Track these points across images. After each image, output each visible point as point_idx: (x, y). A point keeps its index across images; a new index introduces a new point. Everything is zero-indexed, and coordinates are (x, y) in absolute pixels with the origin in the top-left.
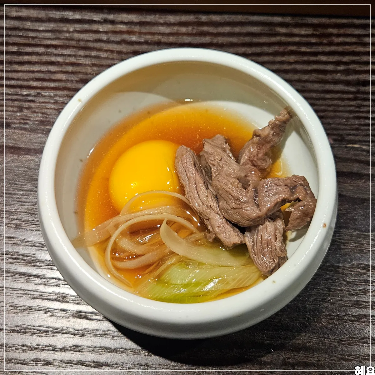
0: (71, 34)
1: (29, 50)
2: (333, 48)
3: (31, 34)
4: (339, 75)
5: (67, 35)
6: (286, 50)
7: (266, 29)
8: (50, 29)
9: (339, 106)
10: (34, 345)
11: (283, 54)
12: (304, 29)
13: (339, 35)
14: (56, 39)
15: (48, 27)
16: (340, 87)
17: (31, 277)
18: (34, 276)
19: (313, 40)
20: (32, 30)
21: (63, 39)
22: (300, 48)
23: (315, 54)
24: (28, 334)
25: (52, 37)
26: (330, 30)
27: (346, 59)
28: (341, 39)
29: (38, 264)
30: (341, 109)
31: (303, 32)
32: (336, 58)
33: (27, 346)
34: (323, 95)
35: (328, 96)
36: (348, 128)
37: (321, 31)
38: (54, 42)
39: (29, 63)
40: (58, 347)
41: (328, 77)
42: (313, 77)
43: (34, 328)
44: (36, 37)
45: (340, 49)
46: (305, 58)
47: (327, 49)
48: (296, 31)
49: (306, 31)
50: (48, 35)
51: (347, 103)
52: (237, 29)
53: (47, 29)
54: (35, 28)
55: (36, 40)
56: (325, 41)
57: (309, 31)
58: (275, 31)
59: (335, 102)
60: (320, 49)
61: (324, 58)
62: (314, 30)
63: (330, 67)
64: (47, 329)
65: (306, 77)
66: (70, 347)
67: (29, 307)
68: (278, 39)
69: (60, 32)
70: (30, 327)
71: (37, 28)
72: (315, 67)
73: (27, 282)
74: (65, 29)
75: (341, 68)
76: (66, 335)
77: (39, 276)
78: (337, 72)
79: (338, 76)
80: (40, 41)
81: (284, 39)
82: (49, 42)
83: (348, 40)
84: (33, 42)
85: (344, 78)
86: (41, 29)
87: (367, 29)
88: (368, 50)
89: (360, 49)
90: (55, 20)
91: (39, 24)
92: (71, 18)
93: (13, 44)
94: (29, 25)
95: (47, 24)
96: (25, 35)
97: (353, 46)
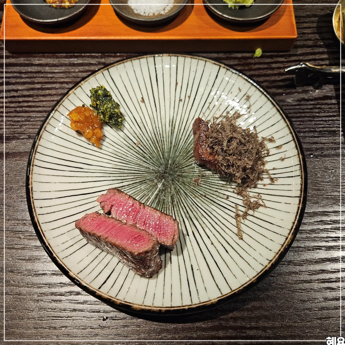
0: (76, 74)
1: (49, 86)
2: (252, 72)
3: (50, 75)
5: (74, 74)
8: (62, 71)
10: (68, 282)
13: (255, 64)
14: (67, 77)
15: (61, 69)
20: (50, 73)
21: (72, 77)
25: (64, 76)
33: (64, 284)
38: (66, 80)
39: (50, 95)
44: (53, 77)
45: (257, 73)
47: (248, 73)
50: (61, 75)
53: (60, 71)
54: (51, 71)
55: (53, 79)
69: (69, 72)
71: (53, 71)
74: (73, 70)
80: (56, 79)
82: (62, 80)
83: (261, 66)
84: (51, 81)
86: (56, 71)
87: (274, 58)
88: (275, 72)
89: (270, 72)
90: (65, 65)
91: (55, 68)
92: (76, 63)
93: (38, 83)
94: (47, 69)
95: (60, 68)
96: (45, 76)
97: (265, 70)
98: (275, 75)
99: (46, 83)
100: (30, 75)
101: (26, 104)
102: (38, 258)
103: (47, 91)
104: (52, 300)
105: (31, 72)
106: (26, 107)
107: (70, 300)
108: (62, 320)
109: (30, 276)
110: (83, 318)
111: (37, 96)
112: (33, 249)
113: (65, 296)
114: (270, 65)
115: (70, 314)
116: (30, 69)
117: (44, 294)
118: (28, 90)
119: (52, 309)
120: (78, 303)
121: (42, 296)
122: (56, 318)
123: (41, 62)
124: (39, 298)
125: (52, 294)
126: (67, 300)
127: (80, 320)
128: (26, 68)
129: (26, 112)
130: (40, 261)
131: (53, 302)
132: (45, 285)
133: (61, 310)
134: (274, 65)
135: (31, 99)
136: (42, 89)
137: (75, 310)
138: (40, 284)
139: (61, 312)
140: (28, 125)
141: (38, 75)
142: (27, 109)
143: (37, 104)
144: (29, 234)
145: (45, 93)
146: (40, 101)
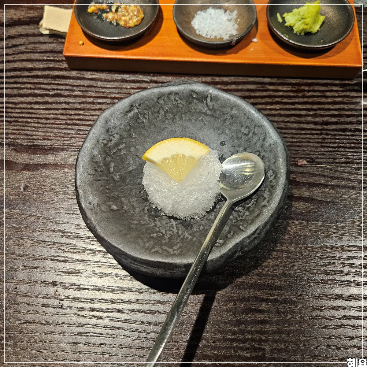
0: (128, 90)
1: (100, 101)
2: (305, 100)
3: (101, 90)
4: (310, 117)
5: (126, 90)
6: (274, 101)
7: (260, 87)
8: (114, 86)
9: (311, 139)
10: (109, 299)
11: (271, 104)
12: (286, 86)
13: (309, 91)
14: (118, 93)
15: (113, 85)
16: (311, 126)
19: (292, 94)
20: (101, 87)
21: (123, 93)
22: (283, 100)
23: (293, 104)
24: (106, 292)
25: (116, 92)
26: (303, 88)
27: (314, 107)
28: (311, 94)
30: (312, 141)
31: (285, 88)
32: (308, 106)
33: (106, 300)
34: (299, 131)
35: (303, 132)
36: (317, 154)
37: (297, 88)
38: (117, 96)
39: (101, 109)
40: (126, 300)
41: (303, 119)
42: (292, 119)
43: (109, 287)
44: (105, 92)
45: (310, 100)
46: (287, 106)
47: (301, 100)
48: (280, 88)
49: (287, 87)
50: (113, 90)
51: (315, 136)
52: (240, 87)
53: (112, 86)
54: (103, 86)
55: (105, 94)
56: (300, 95)
57: (289, 88)
58: (266, 88)
59: (308, 136)
60: (297, 100)
61: (299, 106)
62: (292, 87)
63: (303, 113)
64: (118, 288)
65: (287, 119)
66: (134, 300)
67: (106, 273)
68: (268, 93)
69: (121, 88)
70: (106, 287)
71: (105, 86)
72: (293, 112)
73: (103, 257)
74: (124, 87)
75: (311, 113)
76: (131, 293)
78: (309, 116)
79: (309, 119)
80: (107, 94)
81: (272, 93)
82: (114, 96)
83: (315, 94)
84: (103, 96)
85: (313, 119)
86: (108, 86)
87: (329, 86)
88: (329, 101)
89: (324, 100)
90: (117, 81)
91: (106, 83)
92: (128, 79)
93: (90, 97)
94: (99, 84)
95: (112, 83)
96: (97, 90)
97: (319, 98)
98: (329, 103)
99: (97, 97)
100: (82, 89)
101: (76, 117)
102: (81, 272)
103: (98, 106)
104: (92, 316)
105: (83, 86)
106: (76, 120)
107: (110, 317)
108: (102, 337)
109: (72, 290)
110: (123, 337)
111: (88, 110)
112: (76, 262)
113: (106, 313)
114: (325, 93)
115: (110, 332)
116: (82, 83)
117: (85, 309)
118: (80, 103)
119: (92, 325)
120: (119, 321)
121: (83, 311)
122: (96, 335)
123: (93, 76)
124: (80, 313)
125: (93, 310)
126: (107, 317)
127: (120, 339)
128: (79, 81)
129: (76, 125)
130: (82, 275)
131: (94, 318)
132: (86, 300)
133: (101, 327)
134: (328, 94)
135: (81, 112)
136: (94, 103)
137: (115, 328)
138: (82, 298)
139: (101, 329)
140: (78, 138)
141: (89, 89)
142: (77, 122)
143: (88, 118)
144: (72, 247)
145: (96, 108)
146: (91, 115)
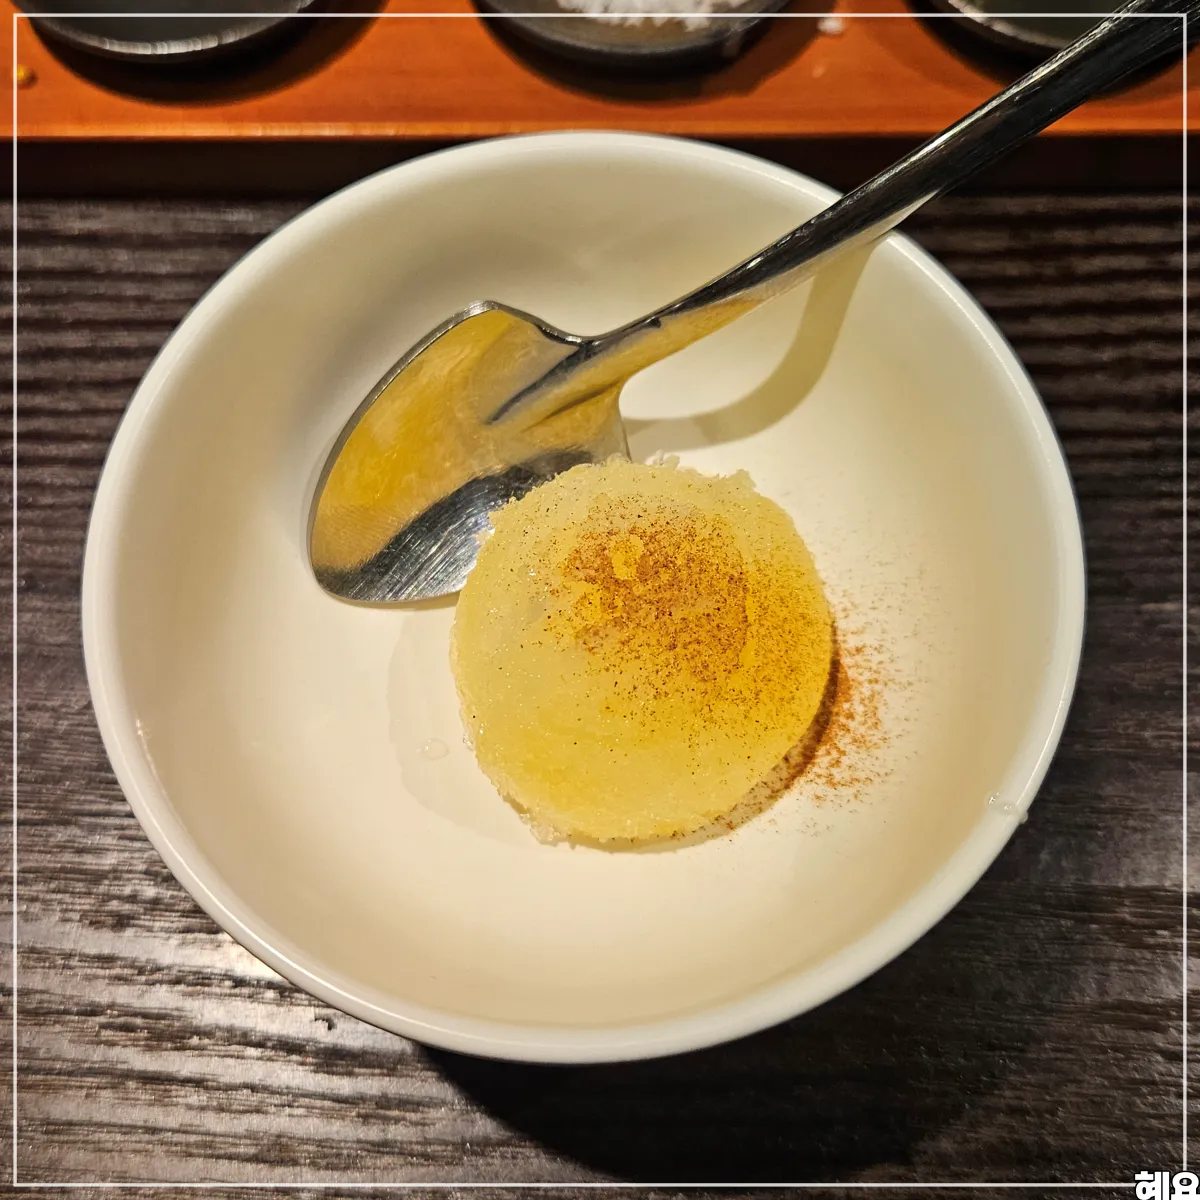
1: (128, 339)
4: (1099, 376)
12: (983, 234)
13: (1090, 251)
16: (1106, 418)
17: (174, 1087)
18: (185, 1082)
19: (1013, 269)
23: (1021, 313)
26: (1062, 235)
27: (1118, 325)
28: (1098, 263)
29: (195, 1040)
31: (980, 243)
32: (1089, 324)
36: (1139, 549)
41: (1068, 386)
44: (147, 299)
45: (1098, 293)
49: (987, 239)
51: (1129, 467)
54: (142, 269)
55: (148, 307)
56: (1048, 271)
57: (998, 241)
60: (1036, 296)
61: (1048, 326)
62: (1014, 238)
63: (1069, 352)
71: (150, 268)
73: (162, 1101)
75: (1107, 354)
77: (198, 1083)
78: (1092, 368)
79: (1100, 382)
83: (1119, 262)
85: (1113, 386)
86: (161, 270)
91: (157, 255)
93: (78, 325)
99: (114, 324)
111: (73, 385)
123: (92, 225)
